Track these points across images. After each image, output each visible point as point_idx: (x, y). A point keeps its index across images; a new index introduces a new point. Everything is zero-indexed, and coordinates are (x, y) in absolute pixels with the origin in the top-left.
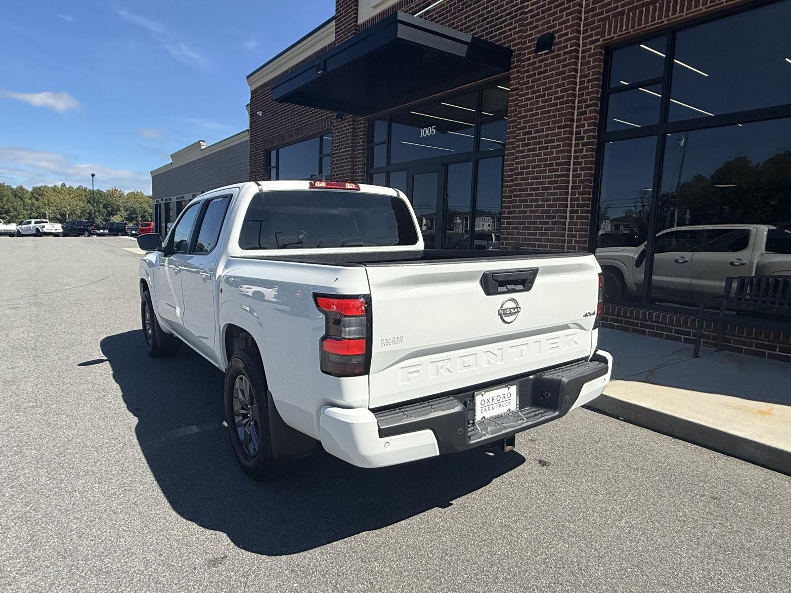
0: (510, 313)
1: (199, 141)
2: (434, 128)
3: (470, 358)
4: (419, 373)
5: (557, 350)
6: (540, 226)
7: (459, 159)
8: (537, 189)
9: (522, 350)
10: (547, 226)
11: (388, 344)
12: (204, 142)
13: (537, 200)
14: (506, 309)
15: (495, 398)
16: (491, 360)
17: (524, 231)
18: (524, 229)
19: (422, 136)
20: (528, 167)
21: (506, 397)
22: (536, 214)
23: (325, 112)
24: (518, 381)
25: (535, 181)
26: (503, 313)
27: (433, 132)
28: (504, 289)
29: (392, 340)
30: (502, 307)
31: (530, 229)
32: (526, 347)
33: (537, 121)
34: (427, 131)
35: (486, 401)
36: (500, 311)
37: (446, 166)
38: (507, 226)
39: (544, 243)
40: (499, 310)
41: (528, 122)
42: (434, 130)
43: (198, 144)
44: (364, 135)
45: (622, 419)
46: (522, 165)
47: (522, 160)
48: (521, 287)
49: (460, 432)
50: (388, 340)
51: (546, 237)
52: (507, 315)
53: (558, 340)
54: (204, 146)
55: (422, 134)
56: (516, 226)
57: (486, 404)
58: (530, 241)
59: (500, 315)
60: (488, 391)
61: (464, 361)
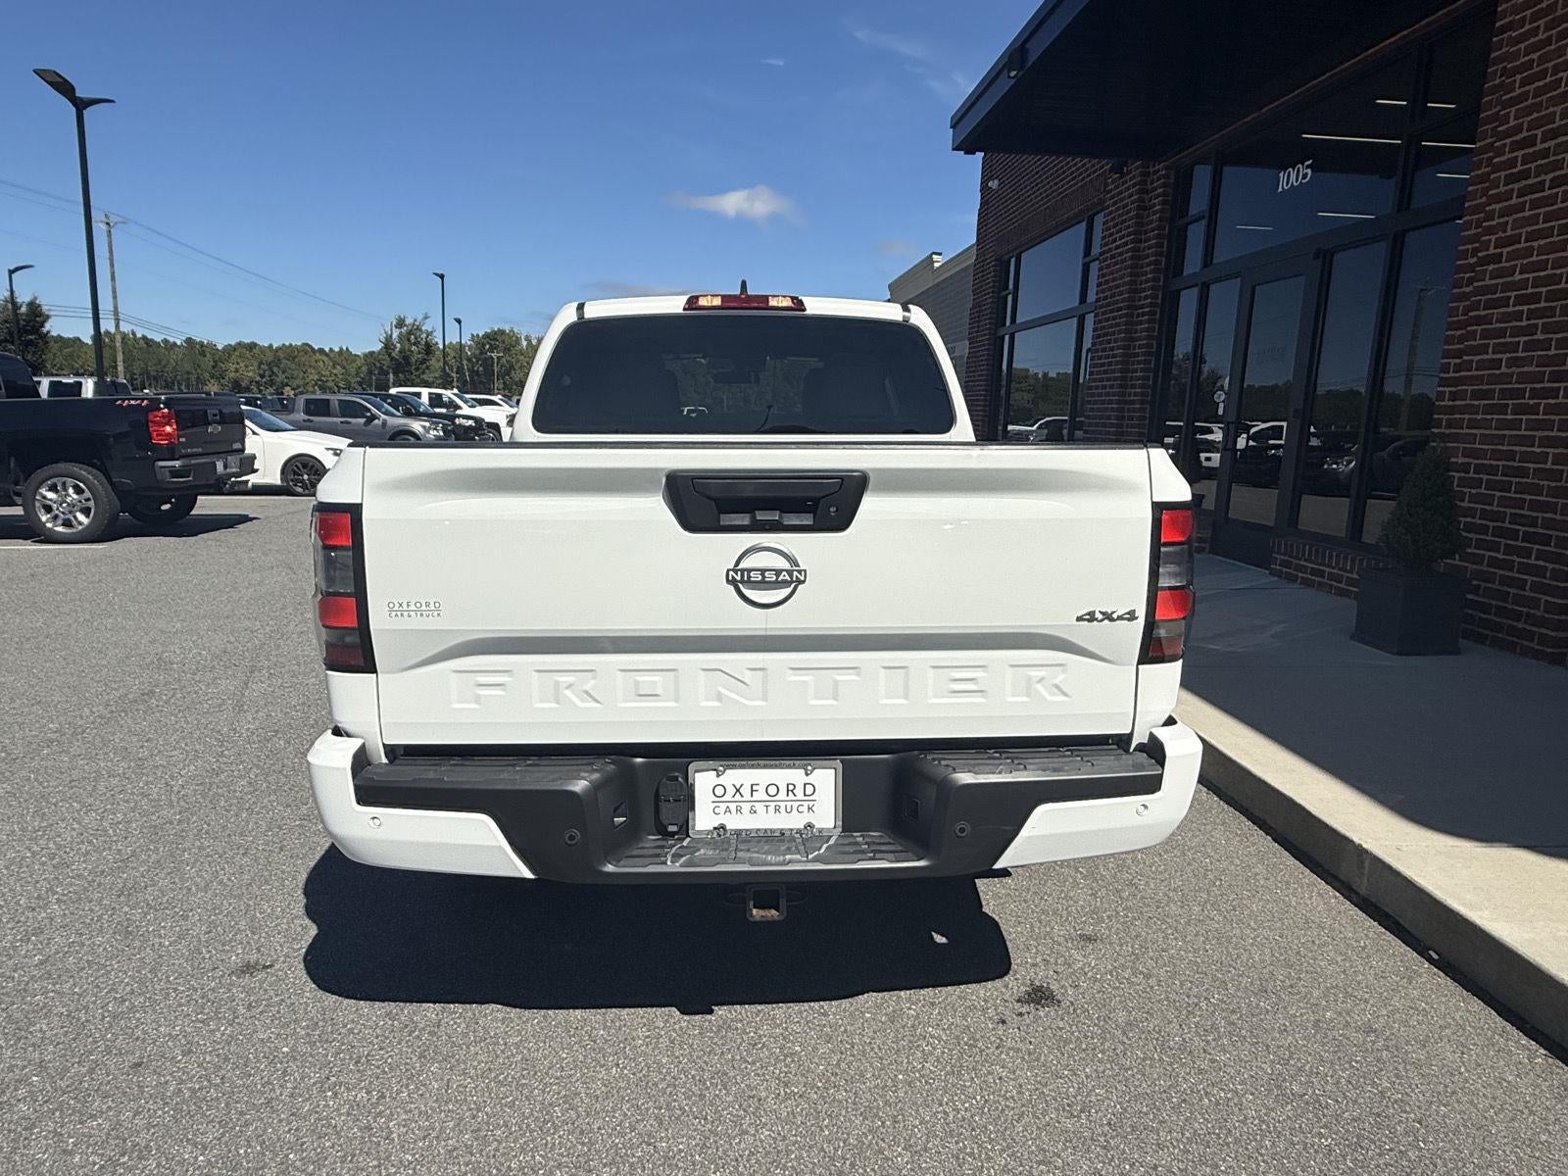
0: (763, 581)
1: (931, 255)
2: (1308, 167)
3: (657, 678)
4: (503, 690)
5: (978, 699)
6: (1531, 402)
7: (1357, 237)
8: (1535, 298)
9: (836, 683)
10: (1552, 401)
11: (405, 614)
12: (940, 254)
13: (1531, 330)
14: (749, 571)
15: (761, 789)
16: (723, 691)
17: (1489, 417)
18: (1489, 409)
19: (1280, 189)
20: (1514, 240)
21: (799, 791)
22: (1526, 369)
23: (1099, 163)
24: (842, 761)
25: (1531, 276)
26: (738, 578)
27: (1305, 176)
28: (744, 520)
29: (413, 608)
30: (738, 563)
31: (1503, 409)
32: (852, 677)
33: (1553, 106)
34: (1293, 177)
35: (731, 791)
36: (731, 573)
37: (1326, 258)
38: (1451, 403)
39: (1538, 450)
40: (728, 571)
41: (1529, 111)
42: (1309, 171)
43: (929, 260)
44: (1164, 203)
45: (1435, 957)
46: (1501, 234)
47: (1501, 220)
48: (807, 520)
49: (572, 838)
50: (405, 605)
51: (1546, 433)
52: (750, 584)
53: (982, 674)
54: (938, 261)
55: (1283, 186)
56: (1468, 402)
57: (728, 797)
58: (1503, 445)
59: (732, 582)
60: (734, 767)
61: (637, 683)
